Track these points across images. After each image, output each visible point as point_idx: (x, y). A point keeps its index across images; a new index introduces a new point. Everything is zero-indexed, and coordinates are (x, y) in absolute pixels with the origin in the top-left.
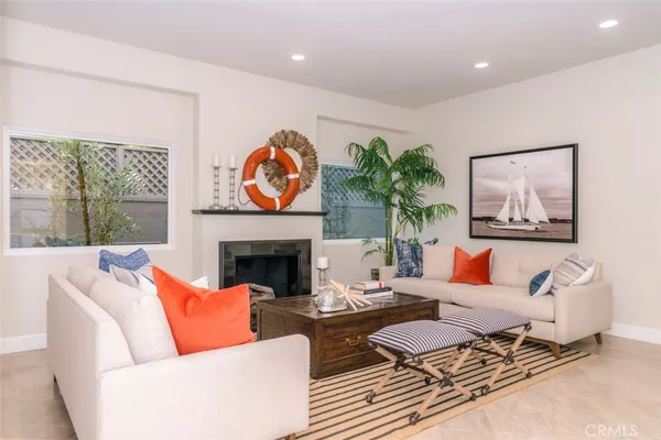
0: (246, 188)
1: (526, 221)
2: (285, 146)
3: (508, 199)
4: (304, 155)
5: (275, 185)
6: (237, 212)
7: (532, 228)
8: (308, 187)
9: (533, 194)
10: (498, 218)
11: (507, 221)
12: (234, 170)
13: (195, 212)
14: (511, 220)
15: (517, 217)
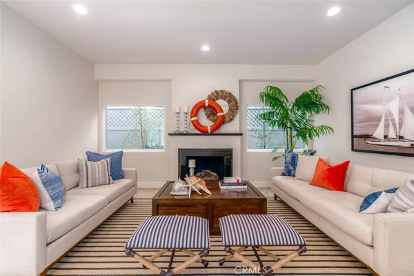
0: (192, 122)
1: (401, 138)
2: (217, 99)
3: (383, 119)
4: (229, 102)
5: (211, 120)
6: (188, 134)
7: (407, 144)
8: (231, 120)
9: (408, 113)
10: (374, 135)
11: (383, 138)
12: (186, 113)
13: (170, 134)
14: (386, 137)
15: (392, 134)
